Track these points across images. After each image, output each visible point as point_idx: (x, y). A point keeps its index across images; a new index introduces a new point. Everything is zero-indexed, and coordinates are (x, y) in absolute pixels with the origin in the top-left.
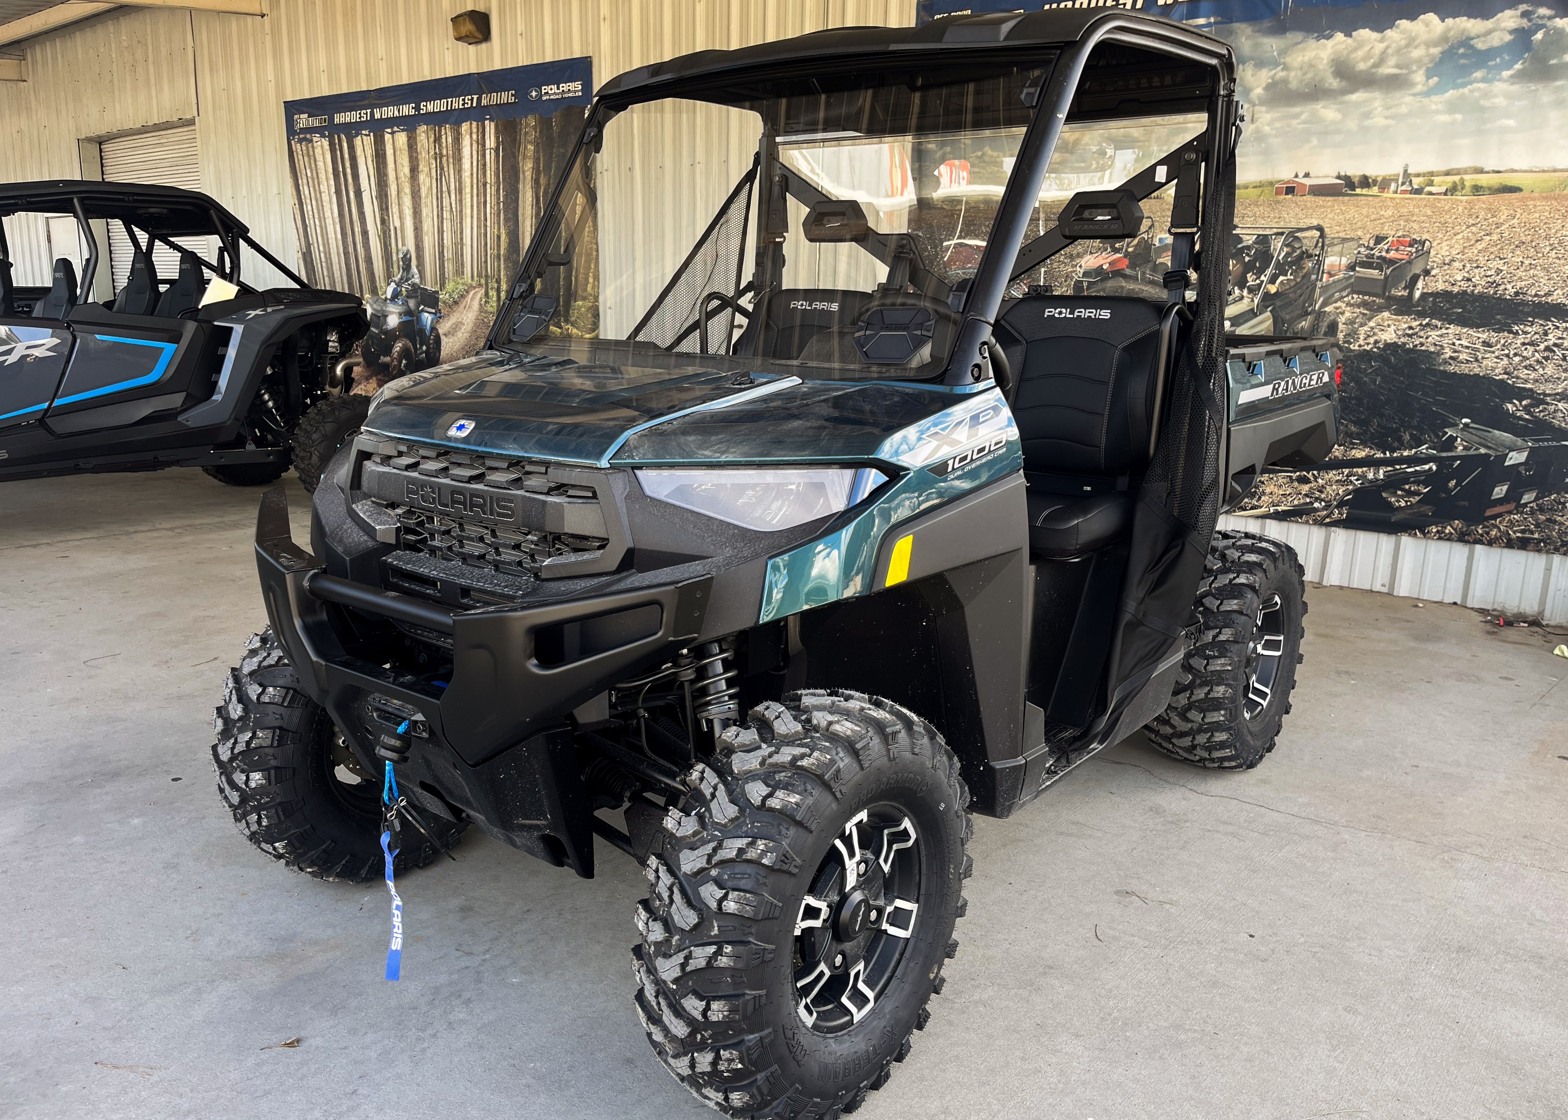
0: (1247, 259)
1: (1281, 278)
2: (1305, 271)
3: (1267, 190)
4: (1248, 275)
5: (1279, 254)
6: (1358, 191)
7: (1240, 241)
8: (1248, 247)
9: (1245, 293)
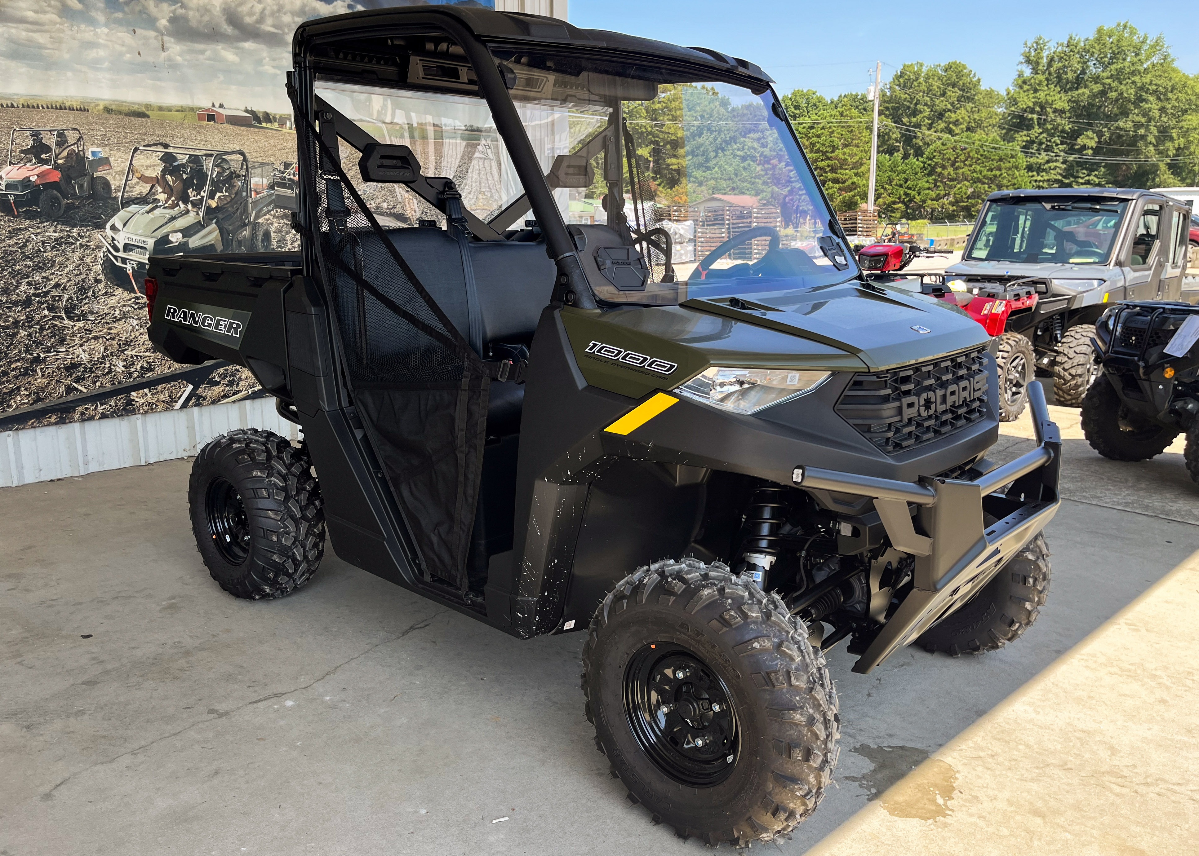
0: (185, 176)
1: (218, 194)
2: (237, 188)
3: (190, 115)
4: (189, 191)
5: (212, 174)
6: (264, 125)
7: (175, 159)
8: (183, 165)
9: (190, 207)
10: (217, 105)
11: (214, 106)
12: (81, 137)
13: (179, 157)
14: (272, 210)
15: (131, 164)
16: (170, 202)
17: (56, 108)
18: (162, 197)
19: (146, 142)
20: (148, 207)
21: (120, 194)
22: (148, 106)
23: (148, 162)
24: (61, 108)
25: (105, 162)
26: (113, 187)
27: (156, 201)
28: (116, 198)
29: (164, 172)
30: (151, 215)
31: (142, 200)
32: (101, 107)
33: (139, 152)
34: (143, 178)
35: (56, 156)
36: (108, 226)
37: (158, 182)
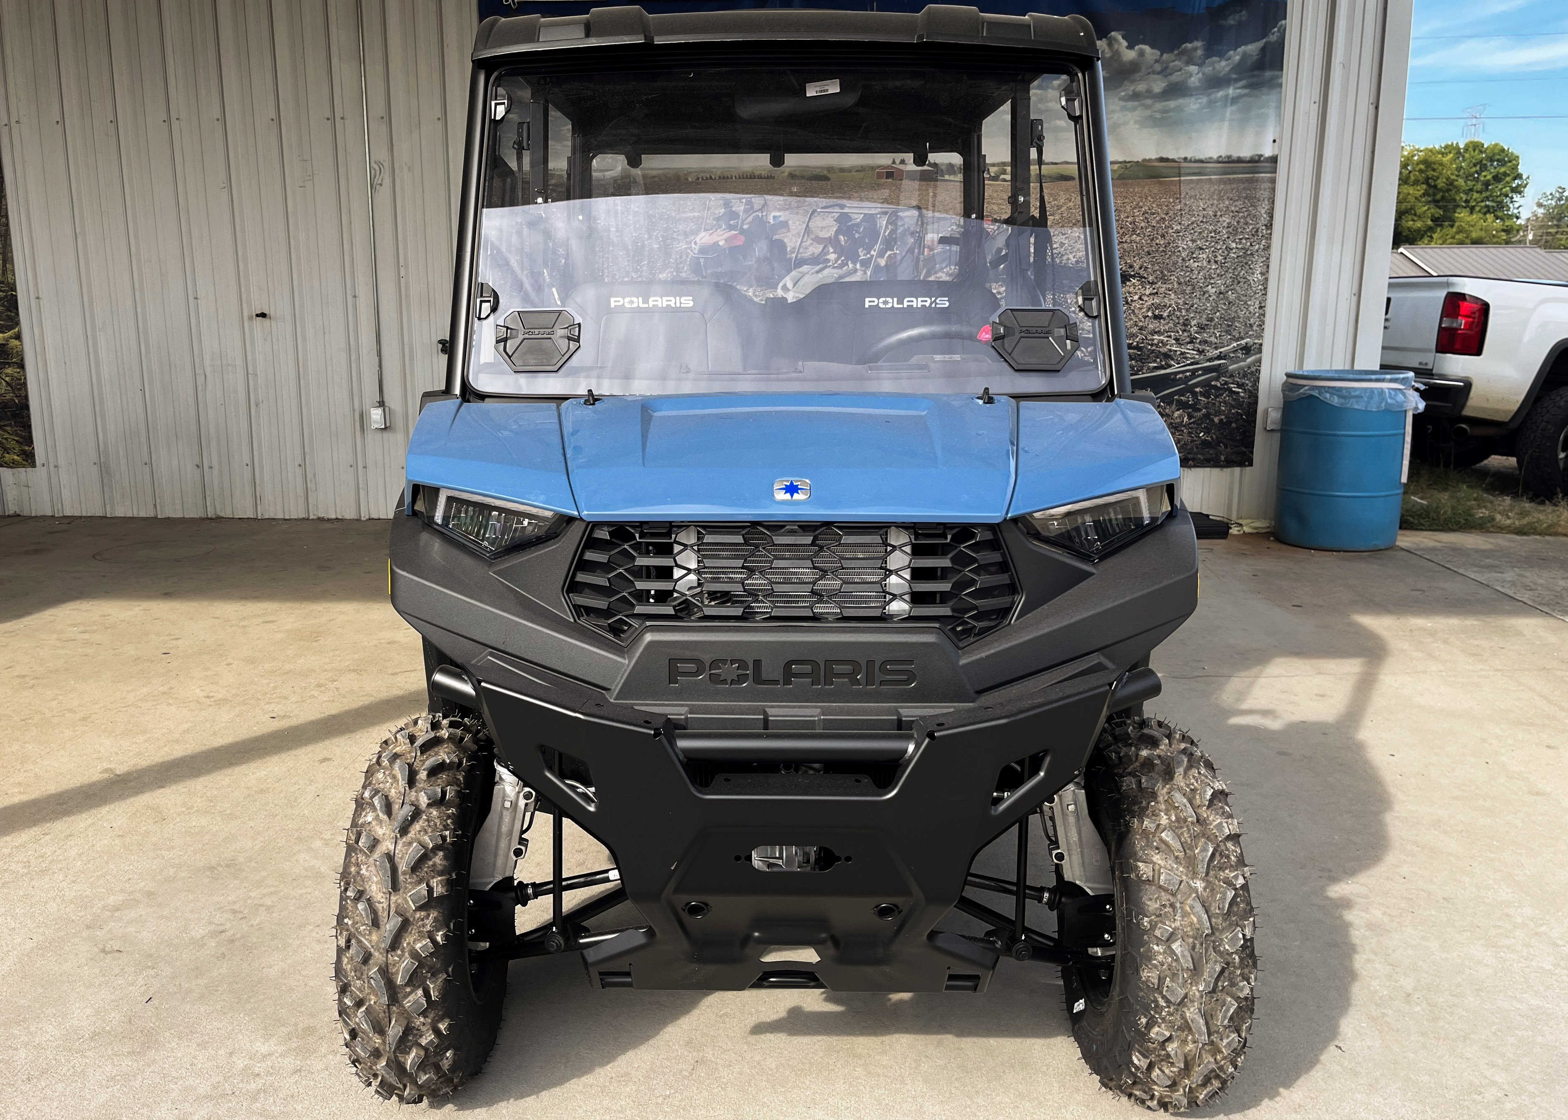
0: (857, 236)
1: (889, 253)
2: (908, 246)
3: (869, 174)
4: (860, 250)
5: (885, 232)
6: (947, 177)
7: (850, 219)
8: (858, 225)
9: (858, 266)
10: (898, 162)
11: (894, 162)
12: (766, 203)
13: (854, 216)
14: (946, 267)
15: (807, 226)
16: (840, 262)
17: (747, 178)
18: (832, 257)
19: (824, 204)
20: (817, 268)
21: (794, 255)
22: (830, 169)
23: (824, 224)
24: (751, 178)
25: (785, 225)
26: (788, 249)
27: (828, 260)
28: (791, 259)
29: (838, 233)
30: (820, 275)
31: (814, 260)
32: (786, 174)
33: (816, 214)
34: (818, 240)
35: (743, 223)
36: (781, 285)
37: (830, 243)
